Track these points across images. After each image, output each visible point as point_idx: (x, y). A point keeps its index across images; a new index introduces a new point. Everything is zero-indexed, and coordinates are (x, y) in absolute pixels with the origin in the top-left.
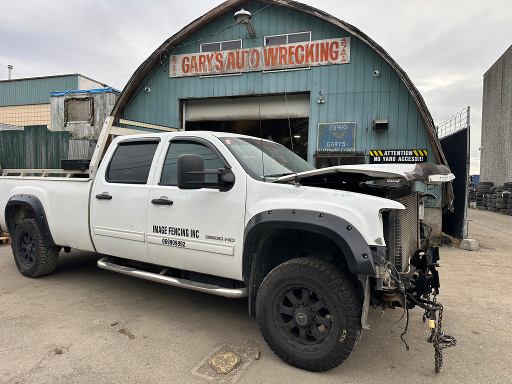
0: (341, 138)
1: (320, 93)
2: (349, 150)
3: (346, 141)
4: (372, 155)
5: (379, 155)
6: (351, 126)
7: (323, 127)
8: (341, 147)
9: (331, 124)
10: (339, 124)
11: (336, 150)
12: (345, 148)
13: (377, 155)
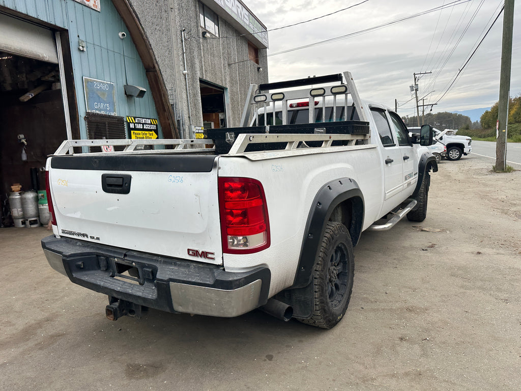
0: (105, 100)
1: (78, 36)
2: (112, 114)
3: (109, 103)
4: (129, 121)
5: (133, 123)
6: (111, 86)
7: (88, 82)
8: (106, 110)
9: (95, 81)
10: (101, 82)
11: (103, 113)
12: (110, 111)
13: (132, 122)
